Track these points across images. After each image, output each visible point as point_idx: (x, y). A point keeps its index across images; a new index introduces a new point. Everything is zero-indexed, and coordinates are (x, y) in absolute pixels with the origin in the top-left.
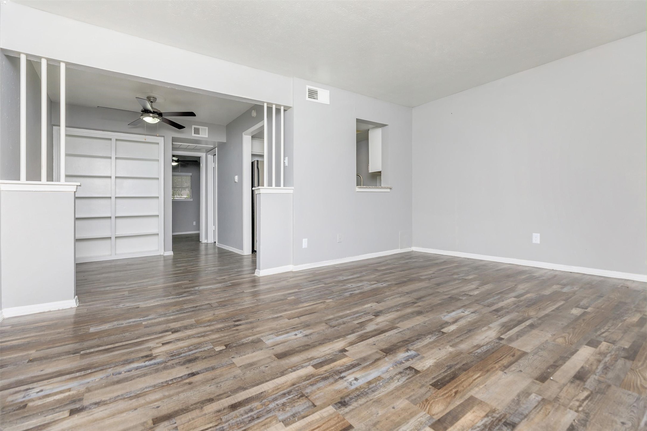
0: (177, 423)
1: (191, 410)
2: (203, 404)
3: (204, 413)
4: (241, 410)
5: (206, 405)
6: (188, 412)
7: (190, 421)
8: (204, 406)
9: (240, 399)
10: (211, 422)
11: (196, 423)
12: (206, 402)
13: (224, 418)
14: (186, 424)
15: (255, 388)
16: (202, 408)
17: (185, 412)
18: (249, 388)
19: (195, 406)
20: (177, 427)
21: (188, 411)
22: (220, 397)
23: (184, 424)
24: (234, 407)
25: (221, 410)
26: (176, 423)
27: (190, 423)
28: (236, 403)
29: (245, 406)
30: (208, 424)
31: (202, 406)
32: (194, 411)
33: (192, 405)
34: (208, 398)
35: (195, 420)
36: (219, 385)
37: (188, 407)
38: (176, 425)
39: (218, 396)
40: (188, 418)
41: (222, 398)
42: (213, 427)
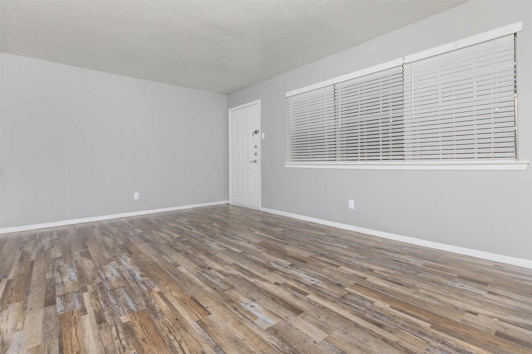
0: (423, 352)
1: (405, 349)
2: (392, 343)
3: (400, 340)
4: (379, 321)
5: (392, 341)
6: (409, 350)
7: (414, 345)
8: (394, 342)
9: (370, 324)
10: (403, 333)
11: (412, 340)
12: (389, 342)
13: (394, 328)
14: (419, 345)
15: (352, 319)
16: (396, 343)
17: (410, 352)
18: (353, 322)
19: (399, 348)
20: (426, 350)
21: (407, 350)
22: (377, 336)
23: (420, 347)
24: (380, 326)
25: (389, 331)
26: (425, 352)
27: (416, 344)
28: (375, 325)
29: (374, 320)
30: (406, 334)
31: (395, 343)
32: (404, 346)
33: (400, 350)
34: (384, 342)
35: (410, 342)
36: (364, 340)
37: (404, 351)
38: (426, 351)
39: (376, 337)
40: (414, 347)
41: (377, 334)
42: (406, 331)
